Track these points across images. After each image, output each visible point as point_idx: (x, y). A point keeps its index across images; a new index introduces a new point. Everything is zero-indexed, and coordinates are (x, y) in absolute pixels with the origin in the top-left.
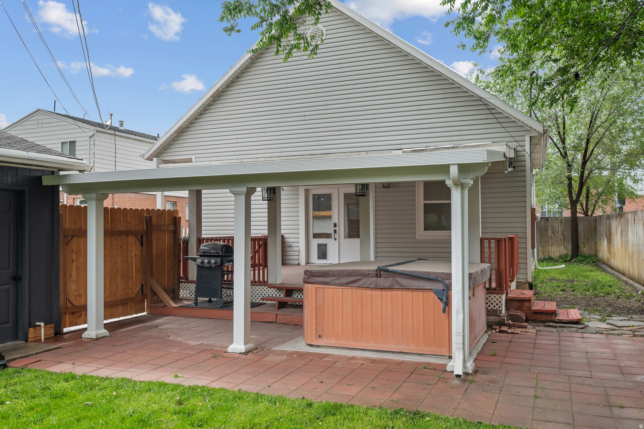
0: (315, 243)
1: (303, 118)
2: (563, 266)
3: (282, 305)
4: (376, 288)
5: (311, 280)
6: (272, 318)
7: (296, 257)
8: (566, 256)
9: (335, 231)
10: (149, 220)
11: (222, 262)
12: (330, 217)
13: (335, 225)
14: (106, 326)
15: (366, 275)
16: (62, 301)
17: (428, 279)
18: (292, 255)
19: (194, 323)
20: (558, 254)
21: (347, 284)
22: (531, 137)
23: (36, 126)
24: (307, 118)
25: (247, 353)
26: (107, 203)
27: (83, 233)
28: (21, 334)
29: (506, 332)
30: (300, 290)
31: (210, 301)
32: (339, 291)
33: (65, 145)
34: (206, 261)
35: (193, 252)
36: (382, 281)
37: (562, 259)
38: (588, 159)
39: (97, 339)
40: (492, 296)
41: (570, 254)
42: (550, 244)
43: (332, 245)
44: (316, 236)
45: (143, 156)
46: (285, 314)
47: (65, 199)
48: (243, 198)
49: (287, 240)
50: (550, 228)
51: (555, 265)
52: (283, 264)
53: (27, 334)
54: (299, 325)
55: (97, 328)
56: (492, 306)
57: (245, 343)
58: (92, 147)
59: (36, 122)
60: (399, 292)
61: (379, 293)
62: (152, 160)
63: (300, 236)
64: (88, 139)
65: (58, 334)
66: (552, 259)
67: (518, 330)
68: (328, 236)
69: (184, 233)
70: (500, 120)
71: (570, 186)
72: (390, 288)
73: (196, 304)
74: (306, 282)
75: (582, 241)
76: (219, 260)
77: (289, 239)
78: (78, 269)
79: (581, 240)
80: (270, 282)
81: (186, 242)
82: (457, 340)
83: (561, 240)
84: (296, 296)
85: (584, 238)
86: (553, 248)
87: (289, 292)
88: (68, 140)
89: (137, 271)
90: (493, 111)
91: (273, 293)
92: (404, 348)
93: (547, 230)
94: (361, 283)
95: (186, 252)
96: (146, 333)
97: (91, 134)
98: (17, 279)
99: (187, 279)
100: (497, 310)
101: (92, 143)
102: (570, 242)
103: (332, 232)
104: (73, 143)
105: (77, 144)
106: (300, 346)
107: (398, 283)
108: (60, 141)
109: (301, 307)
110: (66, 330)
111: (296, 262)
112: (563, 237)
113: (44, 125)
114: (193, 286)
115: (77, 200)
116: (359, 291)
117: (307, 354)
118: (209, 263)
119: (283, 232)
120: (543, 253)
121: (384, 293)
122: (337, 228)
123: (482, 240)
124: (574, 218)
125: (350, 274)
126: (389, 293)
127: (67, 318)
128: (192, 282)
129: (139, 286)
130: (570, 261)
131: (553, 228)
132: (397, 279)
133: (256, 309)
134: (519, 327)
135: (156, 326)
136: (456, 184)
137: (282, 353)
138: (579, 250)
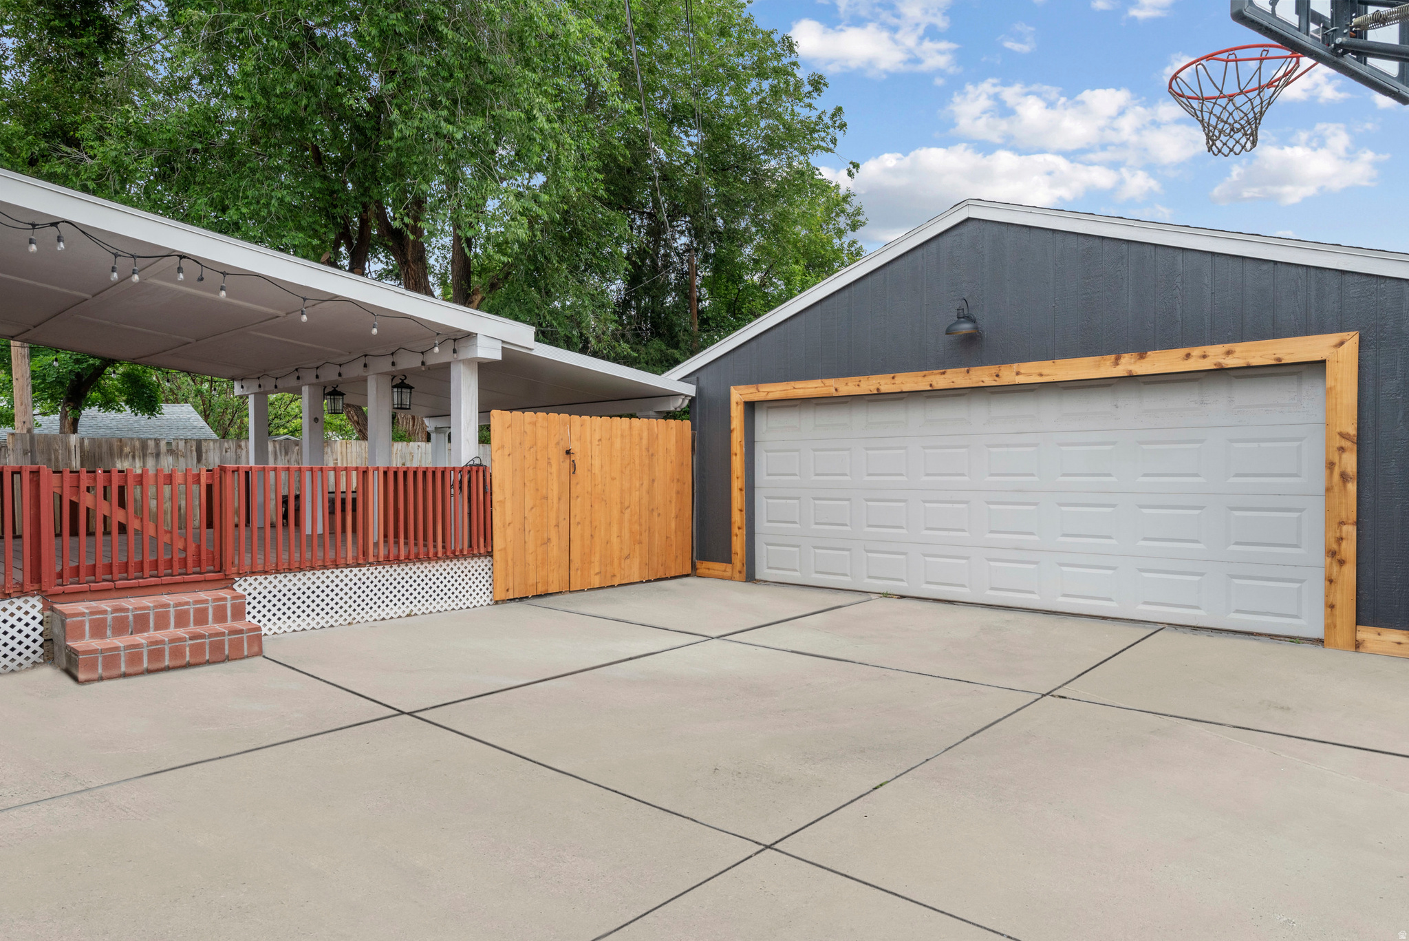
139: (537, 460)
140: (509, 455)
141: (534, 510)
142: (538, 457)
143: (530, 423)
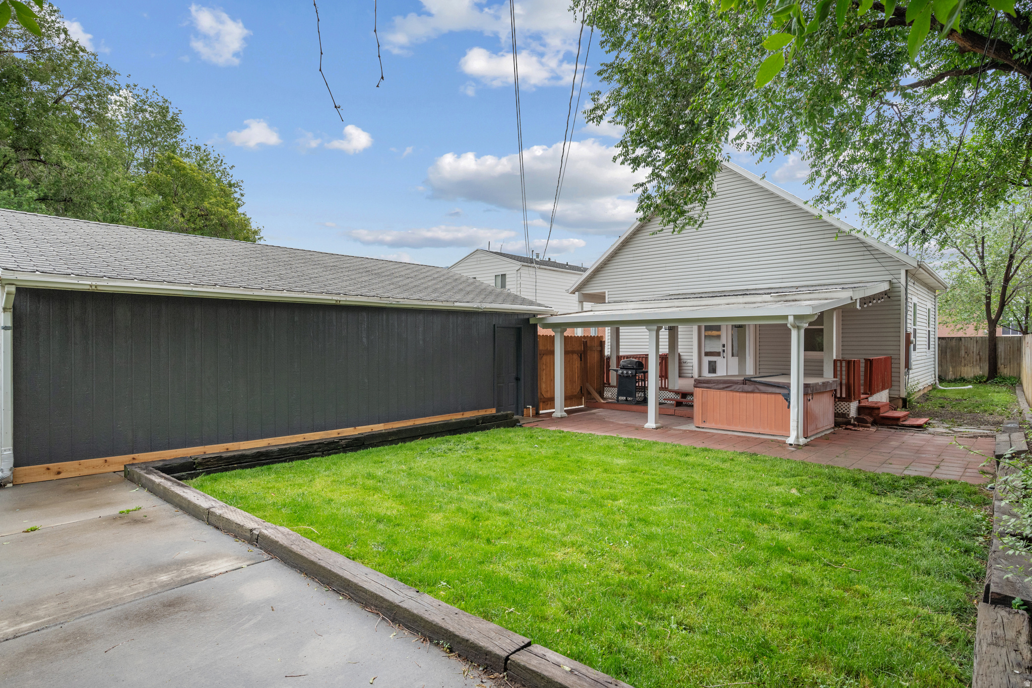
0: (706, 360)
1: (697, 258)
2: (970, 386)
3: (679, 404)
4: (743, 392)
5: (699, 385)
6: (672, 412)
7: (690, 371)
8: (982, 377)
9: (724, 351)
10: (585, 344)
11: (636, 373)
12: (719, 337)
13: (724, 346)
14: (566, 411)
15: (736, 383)
16: (539, 394)
17: (778, 387)
18: (687, 369)
19: (617, 413)
20: (972, 375)
21: (723, 388)
22: (907, 271)
23: (475, 263)
24: (700, 258)
25: (657, 428)
26: (566, 334)
27: (552, 353)
28: (520, 412)
29: (851, 429)
30: (692, 394)
31: (626, 400)
32: (718, 392)
33: (497, 278)
34: (625, 372)
35: (613, 364)
36: (746, 387)
37: (977, 380)
38: (1012, 276)
39: (561, 418)
40: (842, 403)
41: (986, 374)
42: (963, 364)
43: (720, 362)
44: (707, 354)
45: (567, 291)
46: (681, 410)
47: (541, 331)
48: (654, 333)
49: (682, 357)
50: (963, 348)
51: (964, 386)
52: (680, 377)
53: (523, 412)
54: (690, 418)
55: (561, 411)
56: (842, 411)
57: (656, 423)
58: (519, 279)
59: (475, 260)
60: (759, 395)
61: (745, 395)
62: (574, 293)
63: (693, 354)
64: (515, 272)
65: (537, 414)
66: (964, 380)
67: (861, 429)
68: (718, 354)
69: (607, 352)
70: (876, 256)
71: (988, 305)
72: (752, 392)
73: (618, 400)
74: (695, 387)
75: (1003, 361)
76: (634, 371)
77: (685, 357)
78: (546, 375)
79: (1000, 362)
80: (669, 388)
81: (609, 358)
82: (793, 424)
83: (977, 361)
84: (689, 398)
85: (1005, 359)
86: (966, 368)
87: (684, 395)
88: (500, 273)
89: (578, 377)
90: (870, 249)
91: (672, 395)
92: (761, 431)
93: (959, 350)
94: (733, 388)
95: (608, 366)
96: (589, 416)
97: (517, 268)
98: (518, 379)
99: (609, 384)
100: (845, 414)
101: (519, 275)
102: (987, 362)
103: (721, 351)
104: (503, 276)
105: (507, 276)
106: (692, 427)
107: (758, 389)
108: (494, 274)
109: (693, 406)
110: (541, 412)
111: (690, 375)
112: (978, 357)
113: (482, 262)
114: (615, 390)
115: (549, 332)
116: (731, 393)
117: (695, 431)
118: (627, 373)
119: (679, 351)
120: (954, 374)
121: (748, 395)
122: (725, 349)
123: (835, 361)
124: (993, 340)
125: (725, 382)
126: (752, 395)
127: (541, 405)
128: (614, 387)
129: (579, 388)
130: (985, 382)
131: (966, 348)
132: (757, 386)
133: (661, 406)
134: (862, 427)
135: (594, 413)
136: (794, 327)
137: (679, 430)
138: (998, 371)
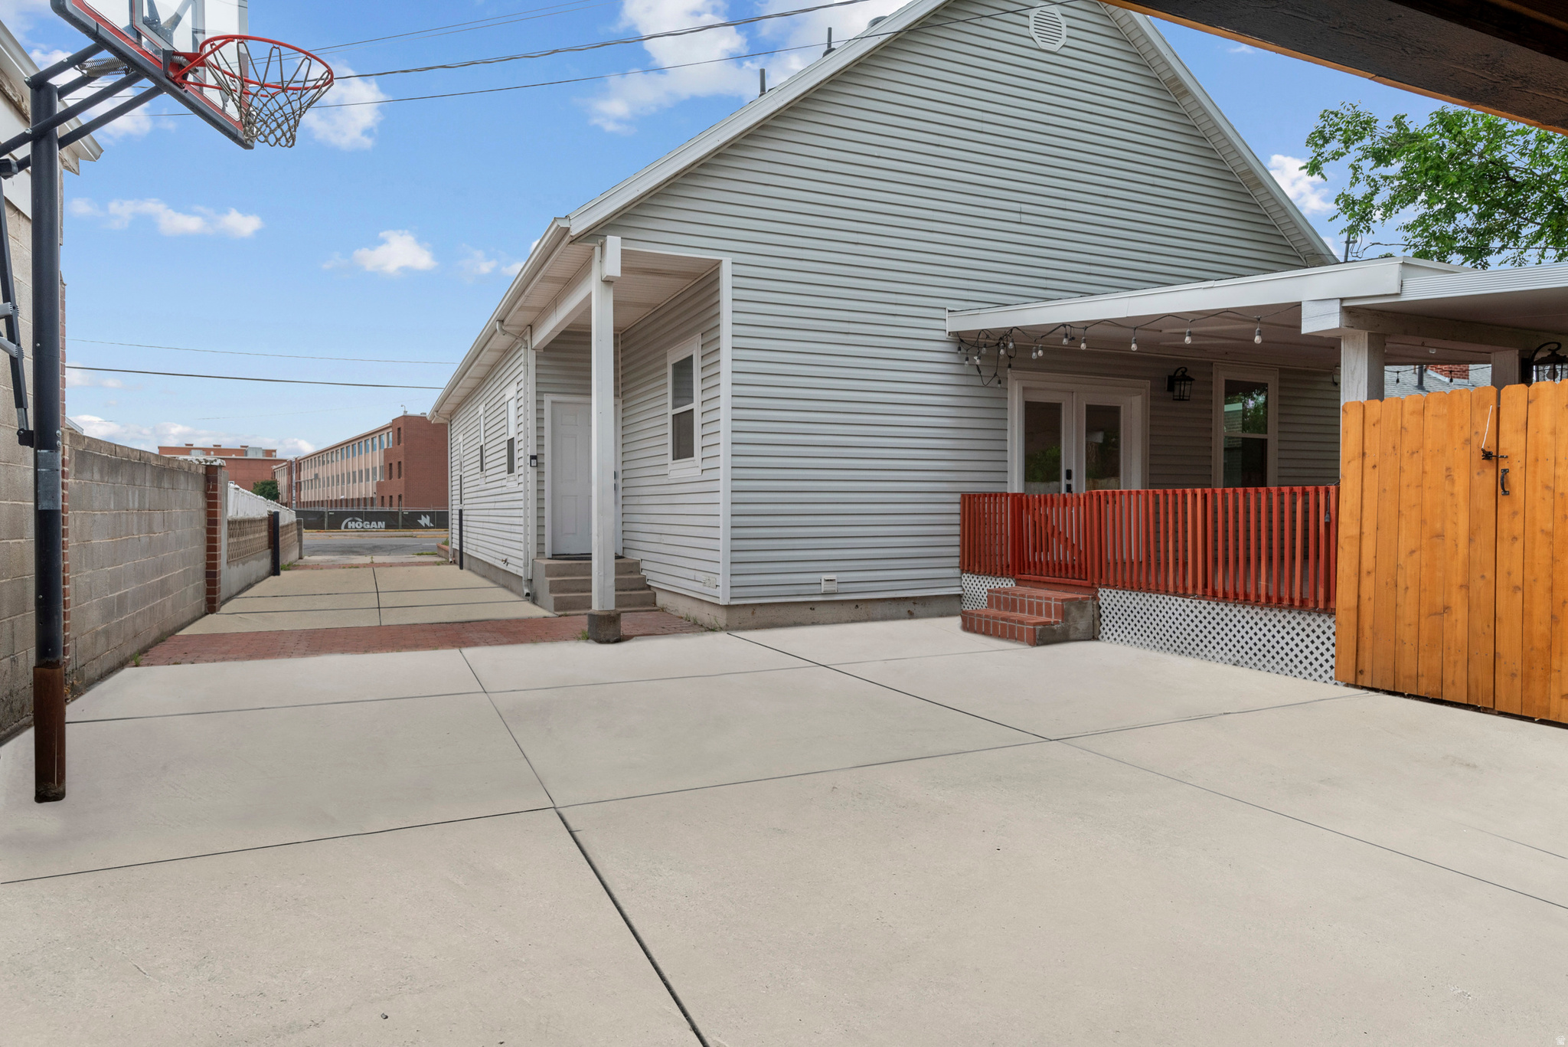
1: (1016, 217)
24: (1025, 218)
122: (1072, 482)
139: (1424, 472)
140: (1374, 467)
141: (1416, 555)
142: (1428, 468)
143: (1413, 413)
